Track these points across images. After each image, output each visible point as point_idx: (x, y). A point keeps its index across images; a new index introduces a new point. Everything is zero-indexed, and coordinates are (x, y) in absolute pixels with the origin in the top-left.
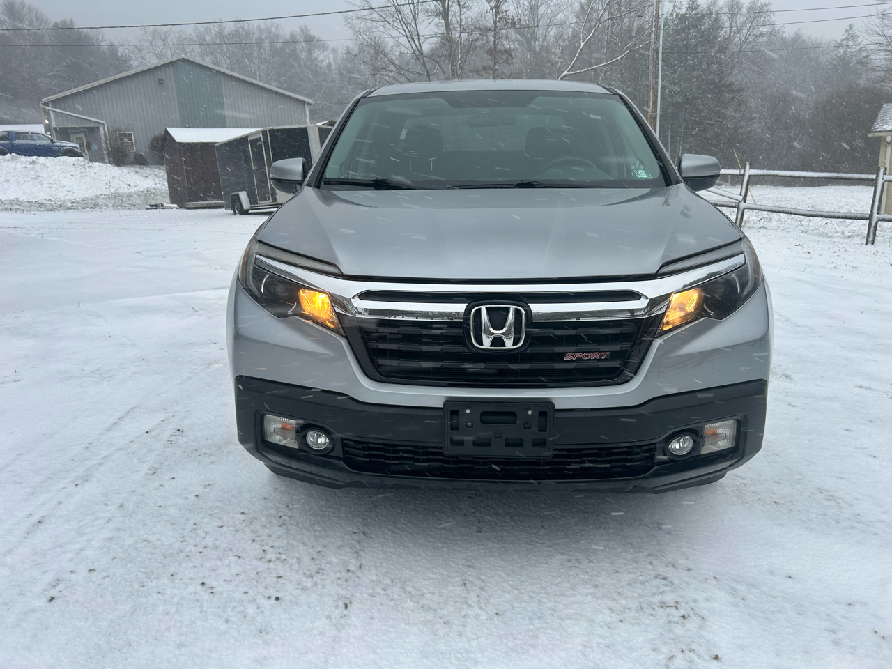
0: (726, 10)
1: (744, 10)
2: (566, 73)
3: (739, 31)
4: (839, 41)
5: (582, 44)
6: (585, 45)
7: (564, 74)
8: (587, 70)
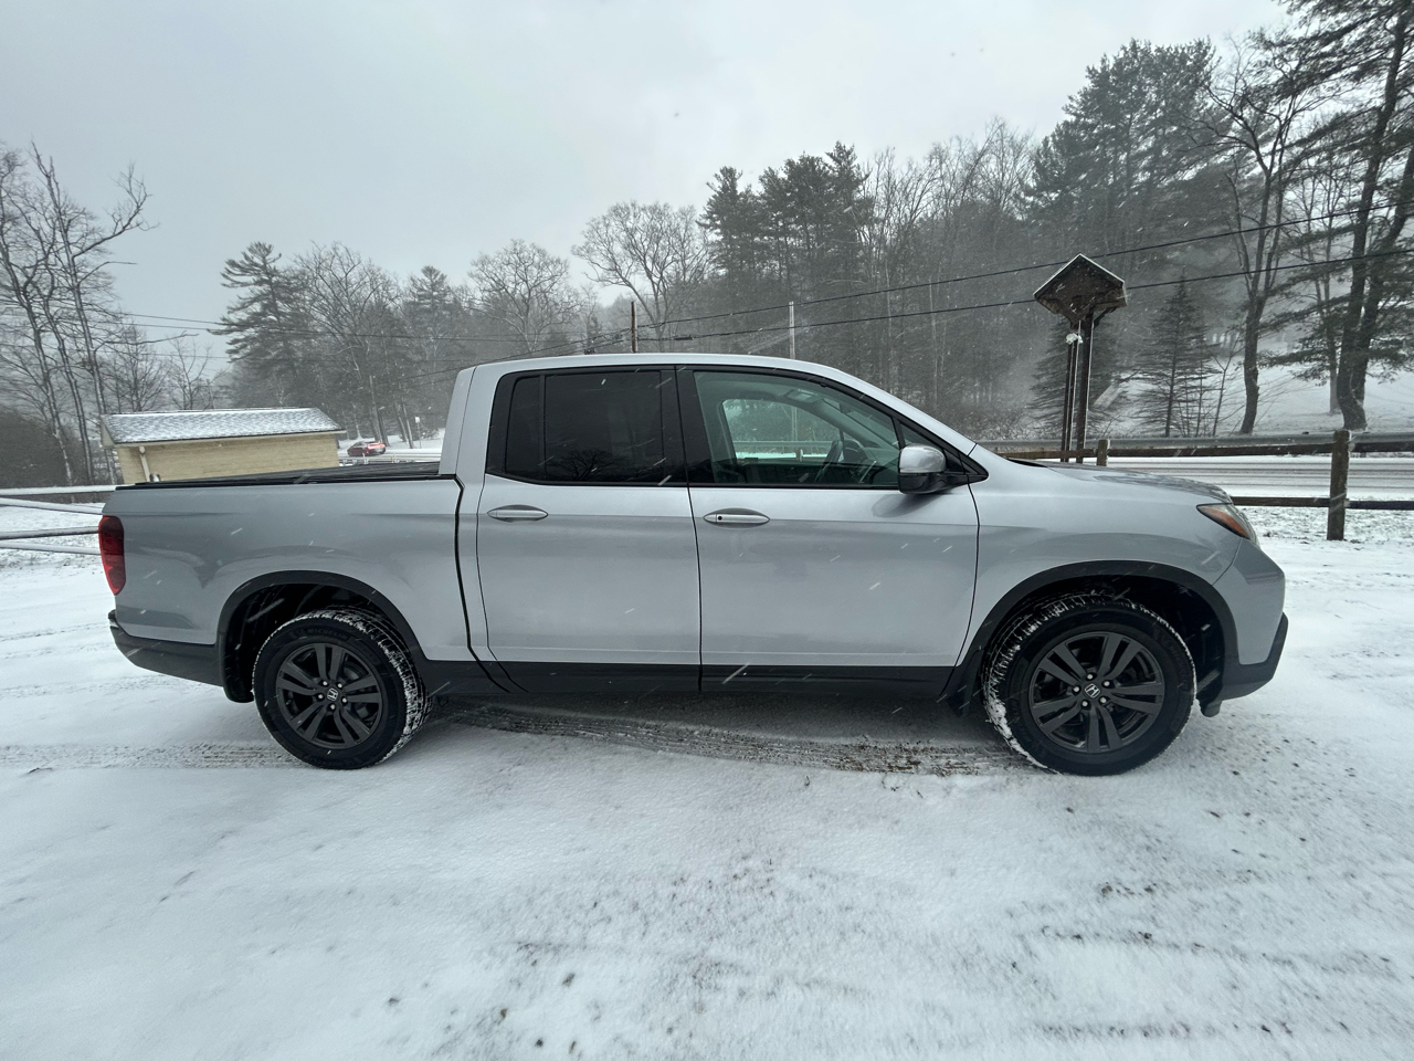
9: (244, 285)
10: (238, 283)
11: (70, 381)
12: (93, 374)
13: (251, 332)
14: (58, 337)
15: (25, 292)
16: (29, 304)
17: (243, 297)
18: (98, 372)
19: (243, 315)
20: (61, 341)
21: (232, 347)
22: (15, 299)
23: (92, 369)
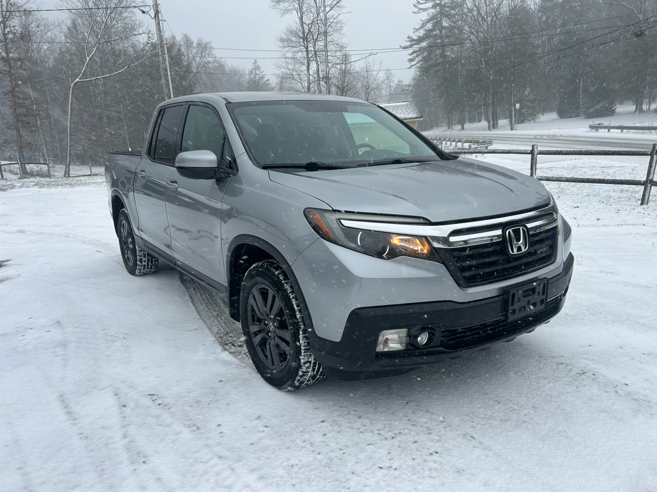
0: (182, 43)
1: (195, 45)
2: (78, 80)
3: (194, 58)
4: (250, 70)
5: (88, 59)
6: (90, 59)
7: (75, 81)
8: (96, 79)
9: (425, 10)
10: (421, 9)
11: (318, 88)
12: (327, 84)
13: (424, 44)
14: (317, 63)
15: (307, 38)
16: (307, 46)
17: (423, 19)
18: (329, 83)
19: (421, 33)
20: (318, 66)
21: (411, 57)
22: (302, 44)
23: (326, 81)
